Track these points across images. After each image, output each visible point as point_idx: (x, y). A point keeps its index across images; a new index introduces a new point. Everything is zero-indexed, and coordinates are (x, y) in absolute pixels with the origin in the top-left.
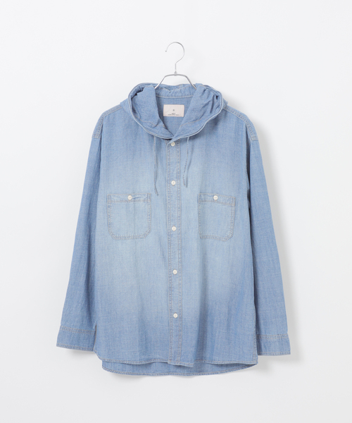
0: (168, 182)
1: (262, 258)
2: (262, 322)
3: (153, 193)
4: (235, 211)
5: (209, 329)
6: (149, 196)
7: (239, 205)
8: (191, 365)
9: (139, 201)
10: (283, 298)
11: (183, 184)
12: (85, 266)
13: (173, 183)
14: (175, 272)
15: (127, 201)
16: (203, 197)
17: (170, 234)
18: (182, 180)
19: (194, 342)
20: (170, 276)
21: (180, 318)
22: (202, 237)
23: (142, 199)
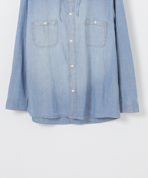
0: (67, 14)
1: (122, 58)
2: (122, 94)
3: (59, 20)
4: (107, 30)
5: (92, 98)
6: (57, 22)
7: (109, 27)
8: (82, 118)
9: (51, 25)
10: (135, 80)
11: (76, 15)
12: (21, 63)
13: (70, 14)
14: (72, 66)
15: (44, 25)
16: (88, 22)
17: (69, 44)
18: (75, 12)
19: (84, 106)
20: (70, 69)
21: (76, 92)
22: (88, 46)
23: (52, 24)
